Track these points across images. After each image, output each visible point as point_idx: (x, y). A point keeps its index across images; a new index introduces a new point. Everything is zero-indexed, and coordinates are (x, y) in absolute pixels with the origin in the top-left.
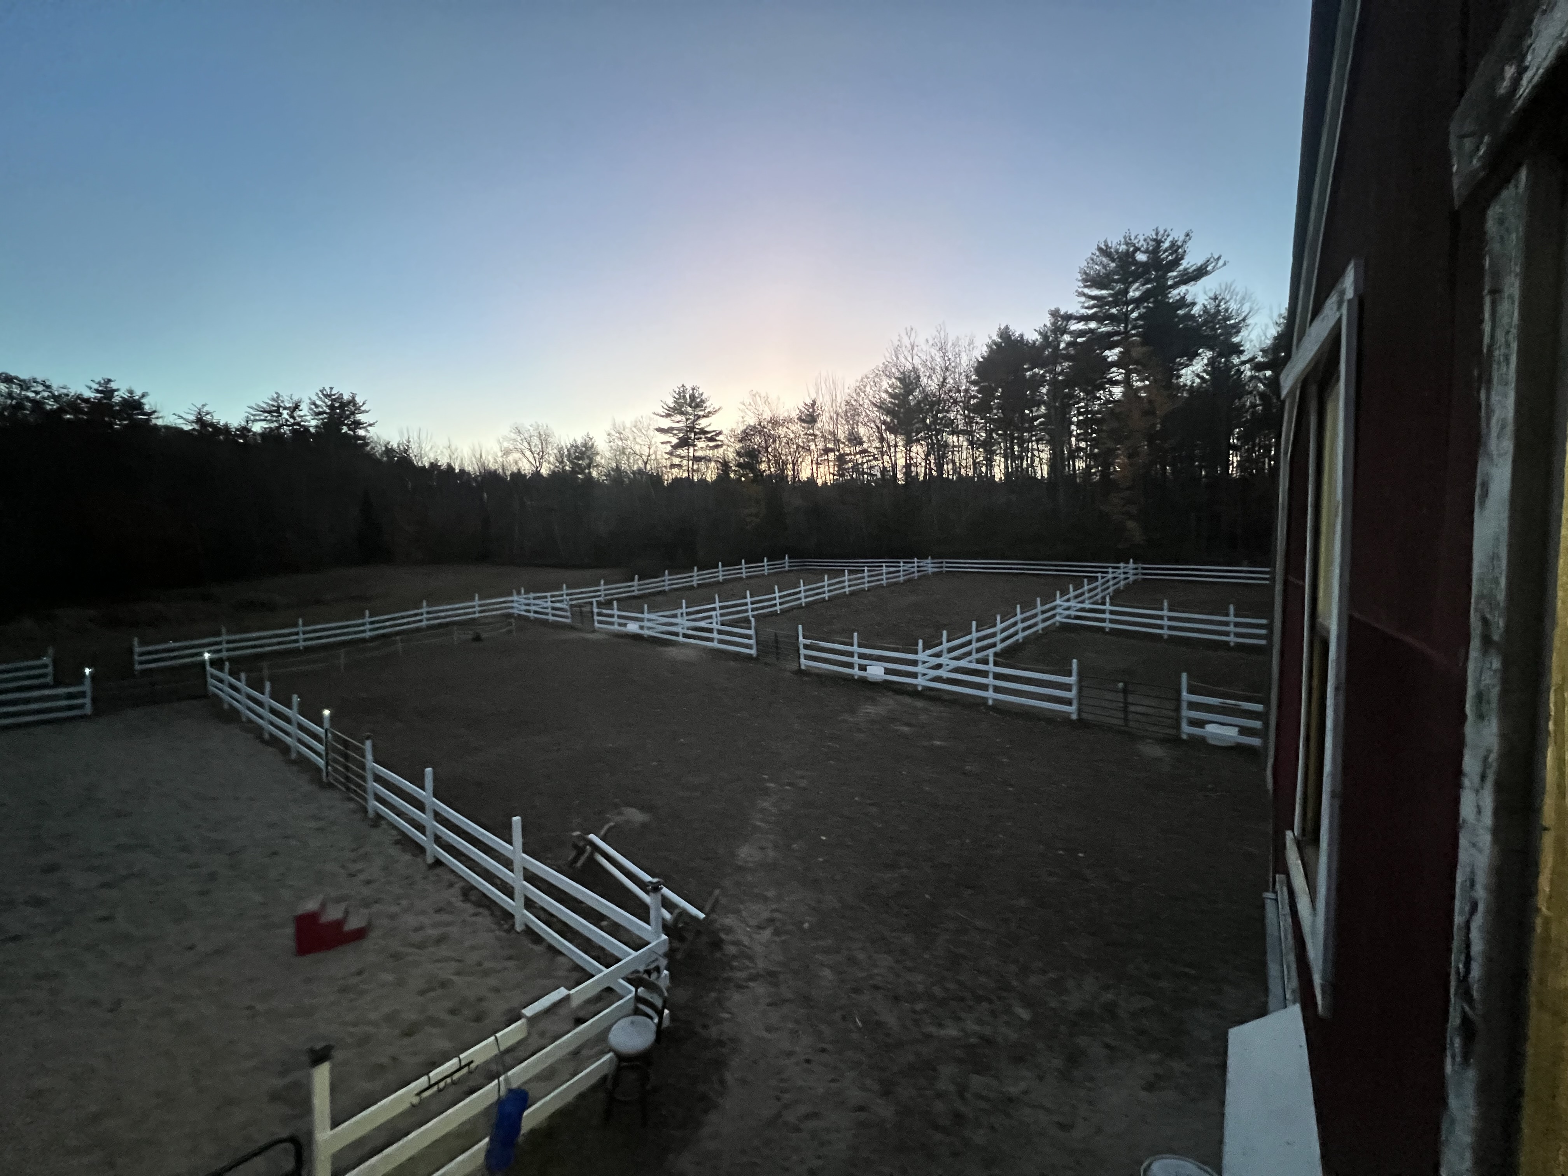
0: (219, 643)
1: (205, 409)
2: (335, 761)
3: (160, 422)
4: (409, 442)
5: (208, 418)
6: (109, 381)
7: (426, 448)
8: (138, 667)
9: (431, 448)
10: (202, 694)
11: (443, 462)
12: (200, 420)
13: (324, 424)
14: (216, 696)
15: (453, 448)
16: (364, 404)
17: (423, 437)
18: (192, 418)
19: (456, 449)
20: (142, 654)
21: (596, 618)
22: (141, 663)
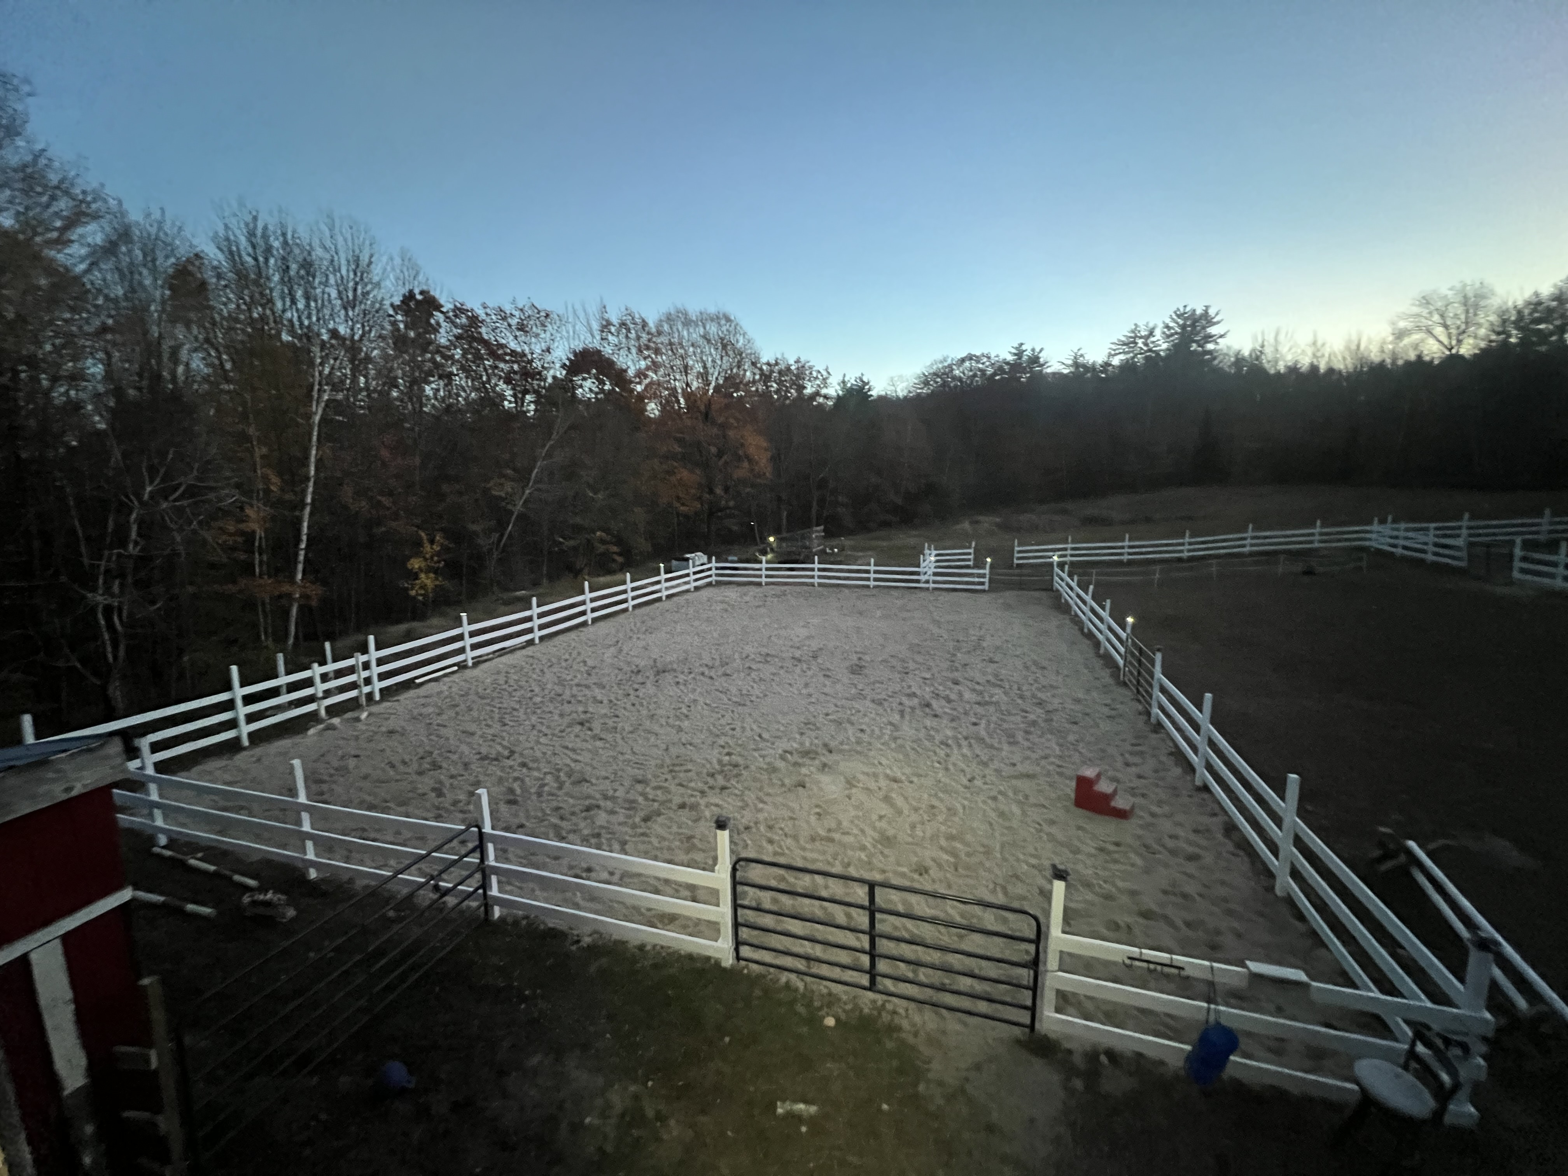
0: (1065, 549)
1: (1079, 353)
2: (1131, 663)
3: (1049, 370)
4: (1263, 346)
5: (1081, 360)
6: (1022, 344)
7: (1284, 349)
8: (1016, 561)
9: (1290, 349)
10: (1049, 588)
11: (1305, 362)
12: (1076, 365)
13: (1175, 346)
14: (1058, 590)
15: (1319, 343)
16: (1217, 314)
17: (1282, 337)
18: (1070, 362)
19: (1323, 345)
20: (1019, 552)
21: (1517, 564)
22: (1019, 558)
